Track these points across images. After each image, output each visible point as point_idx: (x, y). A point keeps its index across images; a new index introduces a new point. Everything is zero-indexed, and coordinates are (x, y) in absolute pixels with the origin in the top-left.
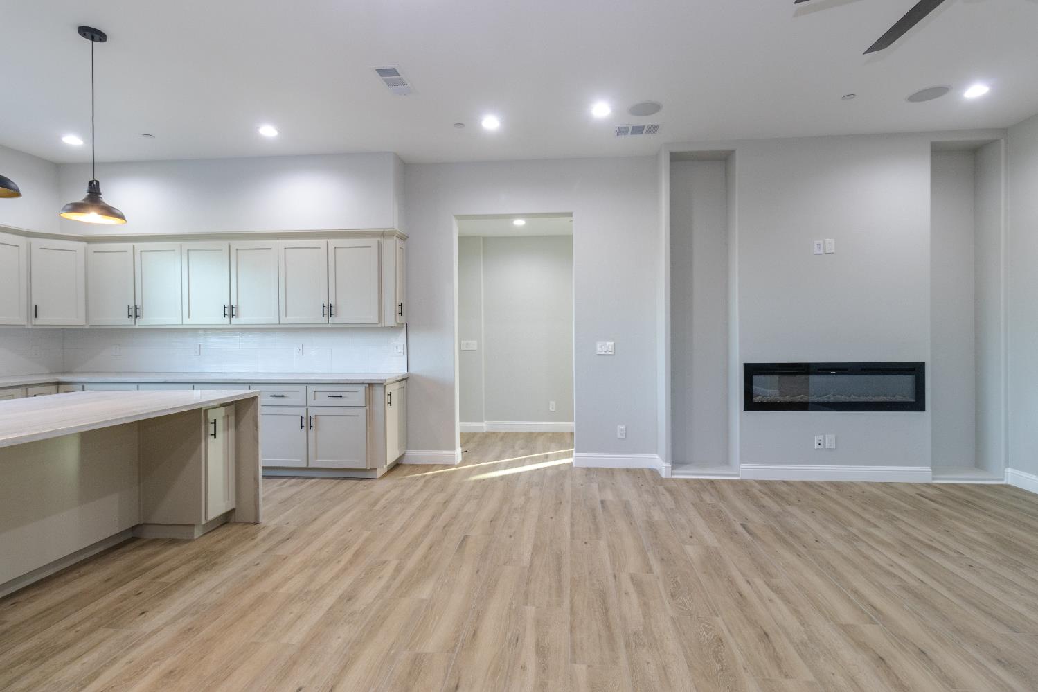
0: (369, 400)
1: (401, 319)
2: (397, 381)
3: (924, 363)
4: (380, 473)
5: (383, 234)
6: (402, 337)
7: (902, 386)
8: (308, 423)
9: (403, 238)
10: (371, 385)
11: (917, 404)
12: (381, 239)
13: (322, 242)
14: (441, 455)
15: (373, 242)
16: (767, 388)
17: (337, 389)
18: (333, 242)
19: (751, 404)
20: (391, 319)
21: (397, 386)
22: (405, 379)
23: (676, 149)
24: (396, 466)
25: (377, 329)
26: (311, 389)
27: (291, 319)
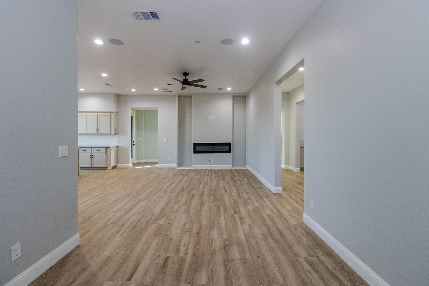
0: (106, 151)
1: (115, 132)
2: (115, 147)
3: (231, 143)
4: (109, 168)
5: (111, 112)
6: (116, 137)
7: (227, 148)
8: (92, 157)
9: (117, 113)
10: (107, 148)
11: (229, 152)
12: (111, 113)
13: (96, 114)
14: (126, 165)
15: (109, 114)
16: (198, 148)
17: (98, 149)
18: (99, 114)
19: (195, 152)
20: (113, 132)
21: (114, 148)
22: (117, 147)
23: (179, 95)
24: (114, 167)
25: (110, 134)
26: (92, 149)
27: (88, 132)
